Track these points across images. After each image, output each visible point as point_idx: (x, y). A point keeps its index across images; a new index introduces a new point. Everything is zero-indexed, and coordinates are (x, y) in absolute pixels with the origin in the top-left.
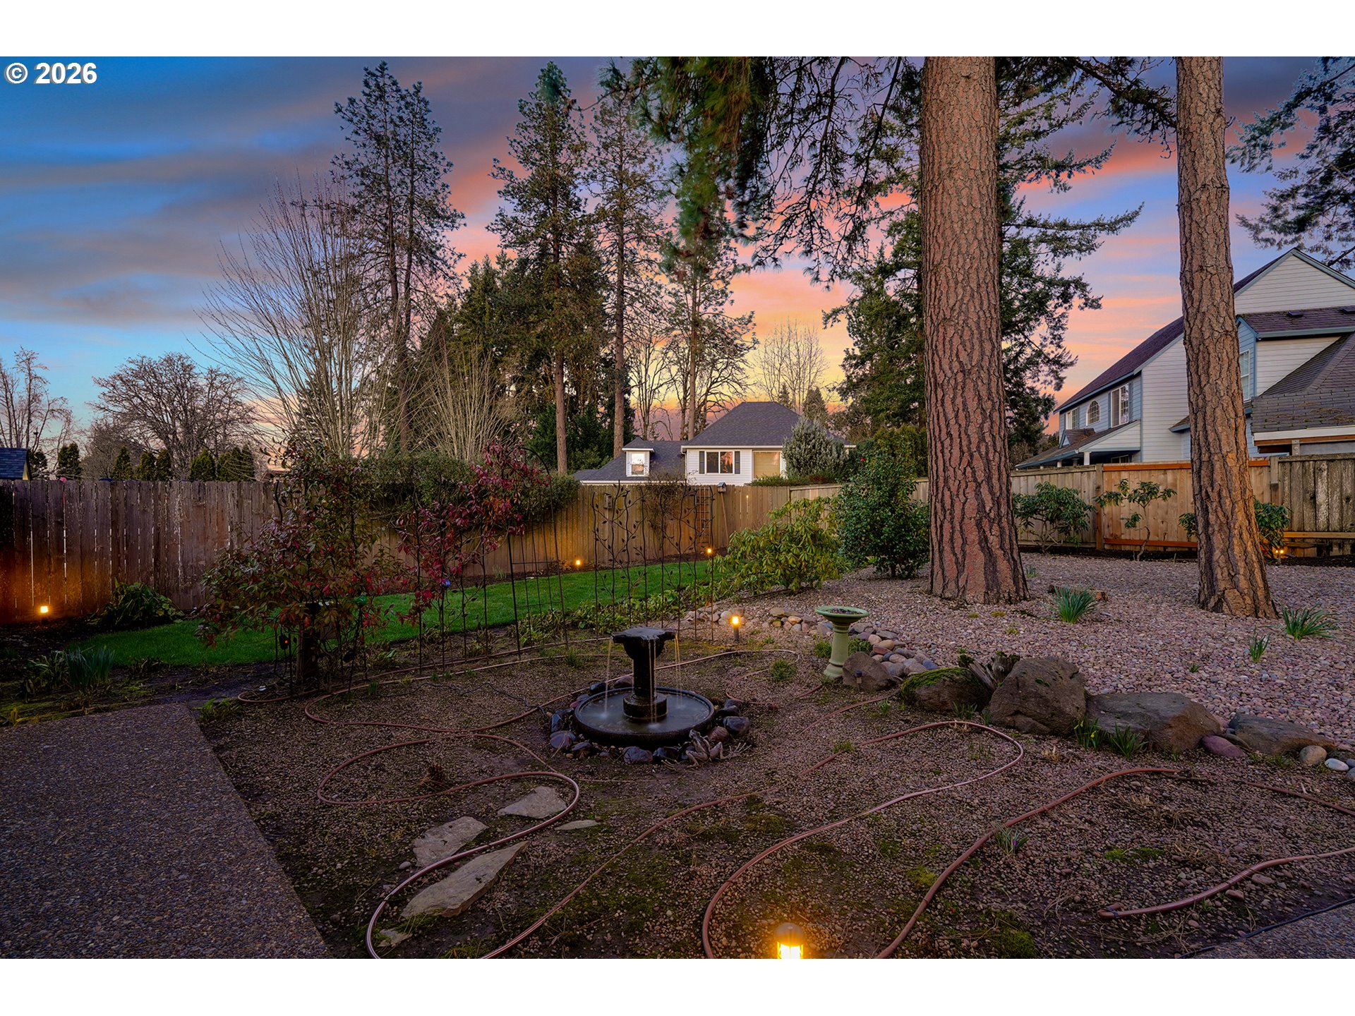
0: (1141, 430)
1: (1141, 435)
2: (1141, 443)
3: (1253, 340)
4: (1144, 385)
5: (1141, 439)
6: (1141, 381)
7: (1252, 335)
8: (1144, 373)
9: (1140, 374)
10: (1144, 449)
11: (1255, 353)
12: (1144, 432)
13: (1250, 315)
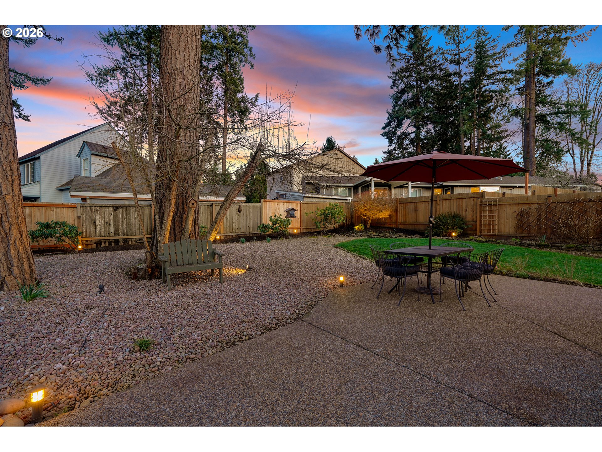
0: (40, 187)
1: (40, 189)
2: (40, 193)
3: (90, 154)
4: (42, 164)
5: (40, 191)
6: (40, 161)
7: (89, 151)
8: (41, 158)
9: (39, 158)
10: (42, 197)
11: (90, 159)
12: (42, 188)
13: (89, 143)
